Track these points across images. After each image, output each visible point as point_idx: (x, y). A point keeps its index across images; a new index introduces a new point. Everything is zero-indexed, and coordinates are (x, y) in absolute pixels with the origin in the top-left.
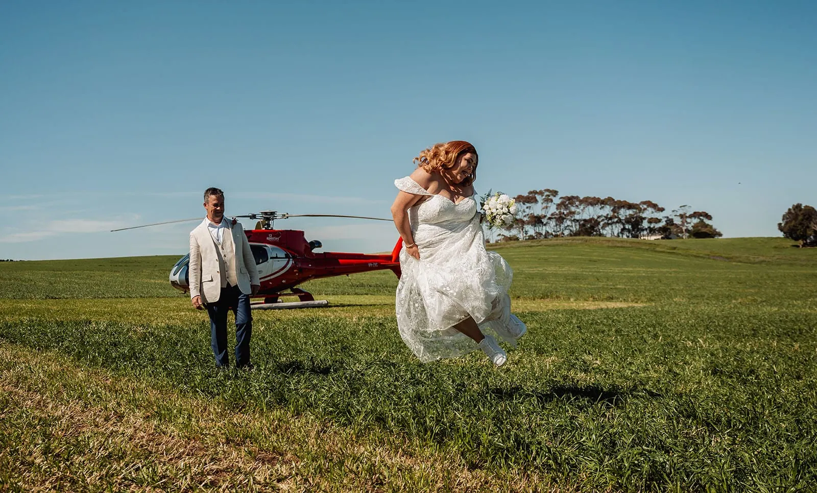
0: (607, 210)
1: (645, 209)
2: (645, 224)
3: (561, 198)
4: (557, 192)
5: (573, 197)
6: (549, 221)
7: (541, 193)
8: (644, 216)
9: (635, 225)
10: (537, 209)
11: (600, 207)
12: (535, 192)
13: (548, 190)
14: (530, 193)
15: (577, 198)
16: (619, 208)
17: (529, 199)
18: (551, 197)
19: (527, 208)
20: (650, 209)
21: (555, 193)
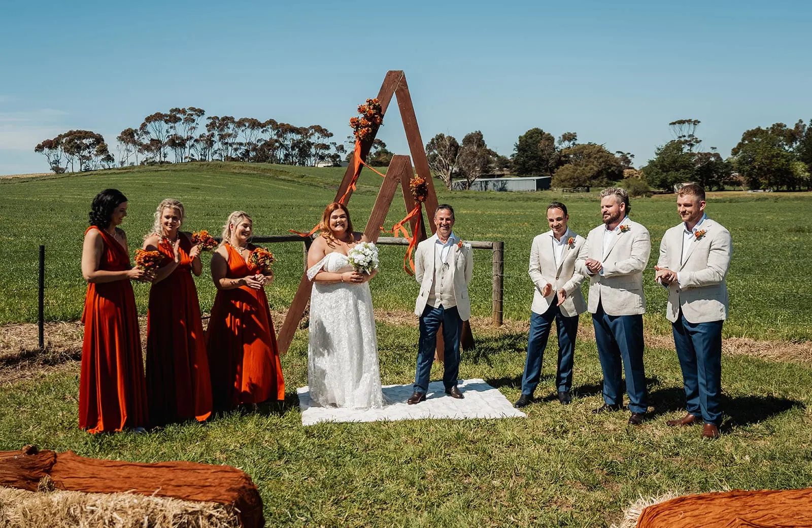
0: (269, 135)
1: (312, 134)
2: (313, 151)
3: (209, 118)
4: (204, 111)
5: (227, 117)
6: (195, 144)
7: (184, 112)
8: (312, 141)
9: (304, 150)
10: (181, 130)
11: (262, 130)
12: (178, 111)
13: (192, 109)
14: (172, 111)
15: (231, 119)
16: (285, 131)
17: (172, 118)
18: (195, 117)
19: (171, 127)
20: (317, 134)
21: (201, 112)
